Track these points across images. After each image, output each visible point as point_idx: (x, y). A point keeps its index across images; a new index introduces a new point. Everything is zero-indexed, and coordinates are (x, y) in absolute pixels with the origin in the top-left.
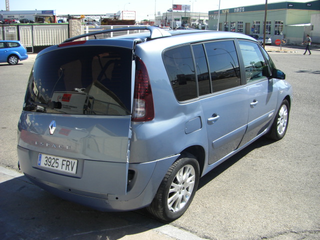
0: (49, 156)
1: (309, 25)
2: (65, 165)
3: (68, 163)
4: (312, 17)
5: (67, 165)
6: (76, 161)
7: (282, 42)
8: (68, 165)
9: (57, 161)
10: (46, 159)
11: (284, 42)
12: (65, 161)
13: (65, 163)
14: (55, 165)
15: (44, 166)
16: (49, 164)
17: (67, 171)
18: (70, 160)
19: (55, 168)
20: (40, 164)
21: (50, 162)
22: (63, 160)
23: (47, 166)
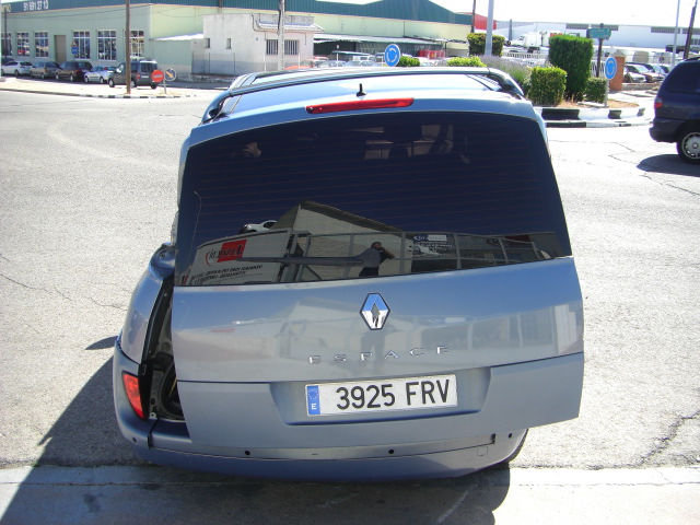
0: (349, 386)
1: (200, 37)
2: (419, 394)
3: (428, 388)
4: (205, 20)
5: (424, 392)
6: (452, 378)
7: (167, 76)
8: (430, 393)
9: (387, 390)
10: (342, 393)
11: (171, 76)
12: (417, 383)
13: (417, 389)
14: (380, 400)
15: (340, 411)
16: (359, 403)
17: (429, 404)
18: (433, 380)
19: (384, 408)
20: (318, 411)
21: (362, 397)
22: (408, 385)
23: (351, 409)
